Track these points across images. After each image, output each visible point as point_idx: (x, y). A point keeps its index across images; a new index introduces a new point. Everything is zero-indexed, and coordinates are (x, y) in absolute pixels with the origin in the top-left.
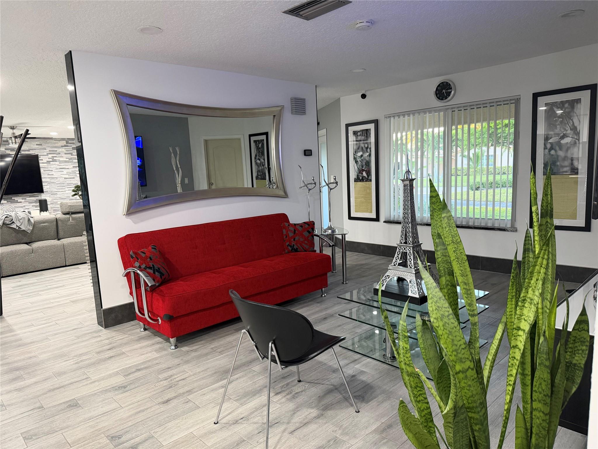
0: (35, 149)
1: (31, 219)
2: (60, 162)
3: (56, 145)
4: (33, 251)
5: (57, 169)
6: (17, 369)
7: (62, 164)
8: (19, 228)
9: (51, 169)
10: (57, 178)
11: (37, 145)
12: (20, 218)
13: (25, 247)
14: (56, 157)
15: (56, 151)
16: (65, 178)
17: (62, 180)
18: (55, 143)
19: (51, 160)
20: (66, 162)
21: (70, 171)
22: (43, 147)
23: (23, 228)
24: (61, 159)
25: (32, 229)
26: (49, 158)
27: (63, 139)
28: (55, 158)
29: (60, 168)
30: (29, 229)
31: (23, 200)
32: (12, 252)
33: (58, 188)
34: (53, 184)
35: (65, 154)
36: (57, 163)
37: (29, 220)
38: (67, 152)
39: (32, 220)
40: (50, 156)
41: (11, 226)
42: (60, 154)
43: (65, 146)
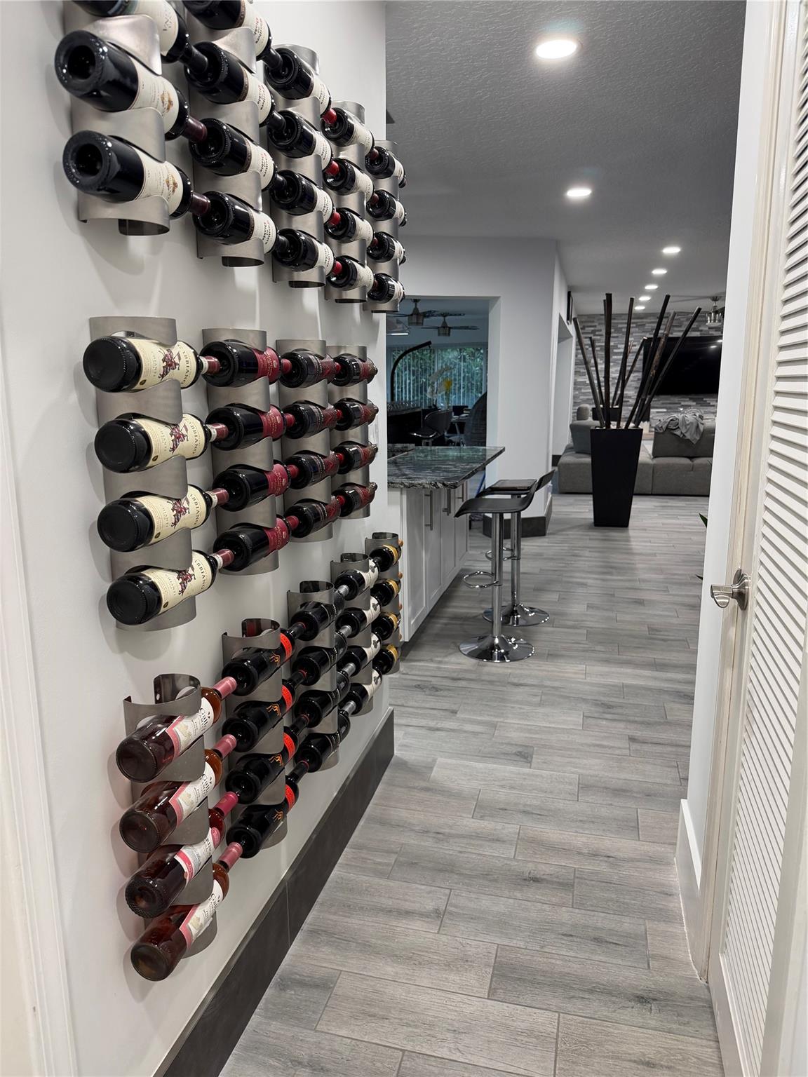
1: (700, 425)
4: (693, 468)
6: (612, 567)
8: (684, 435)
12: (687, 423)
13: (685, 461)
23: (688, 436)
25: (698, 438)
30: (695, 439)
32: (668, 466)
37: (698, 427)
39: (701, 428)
41: (675, 433)
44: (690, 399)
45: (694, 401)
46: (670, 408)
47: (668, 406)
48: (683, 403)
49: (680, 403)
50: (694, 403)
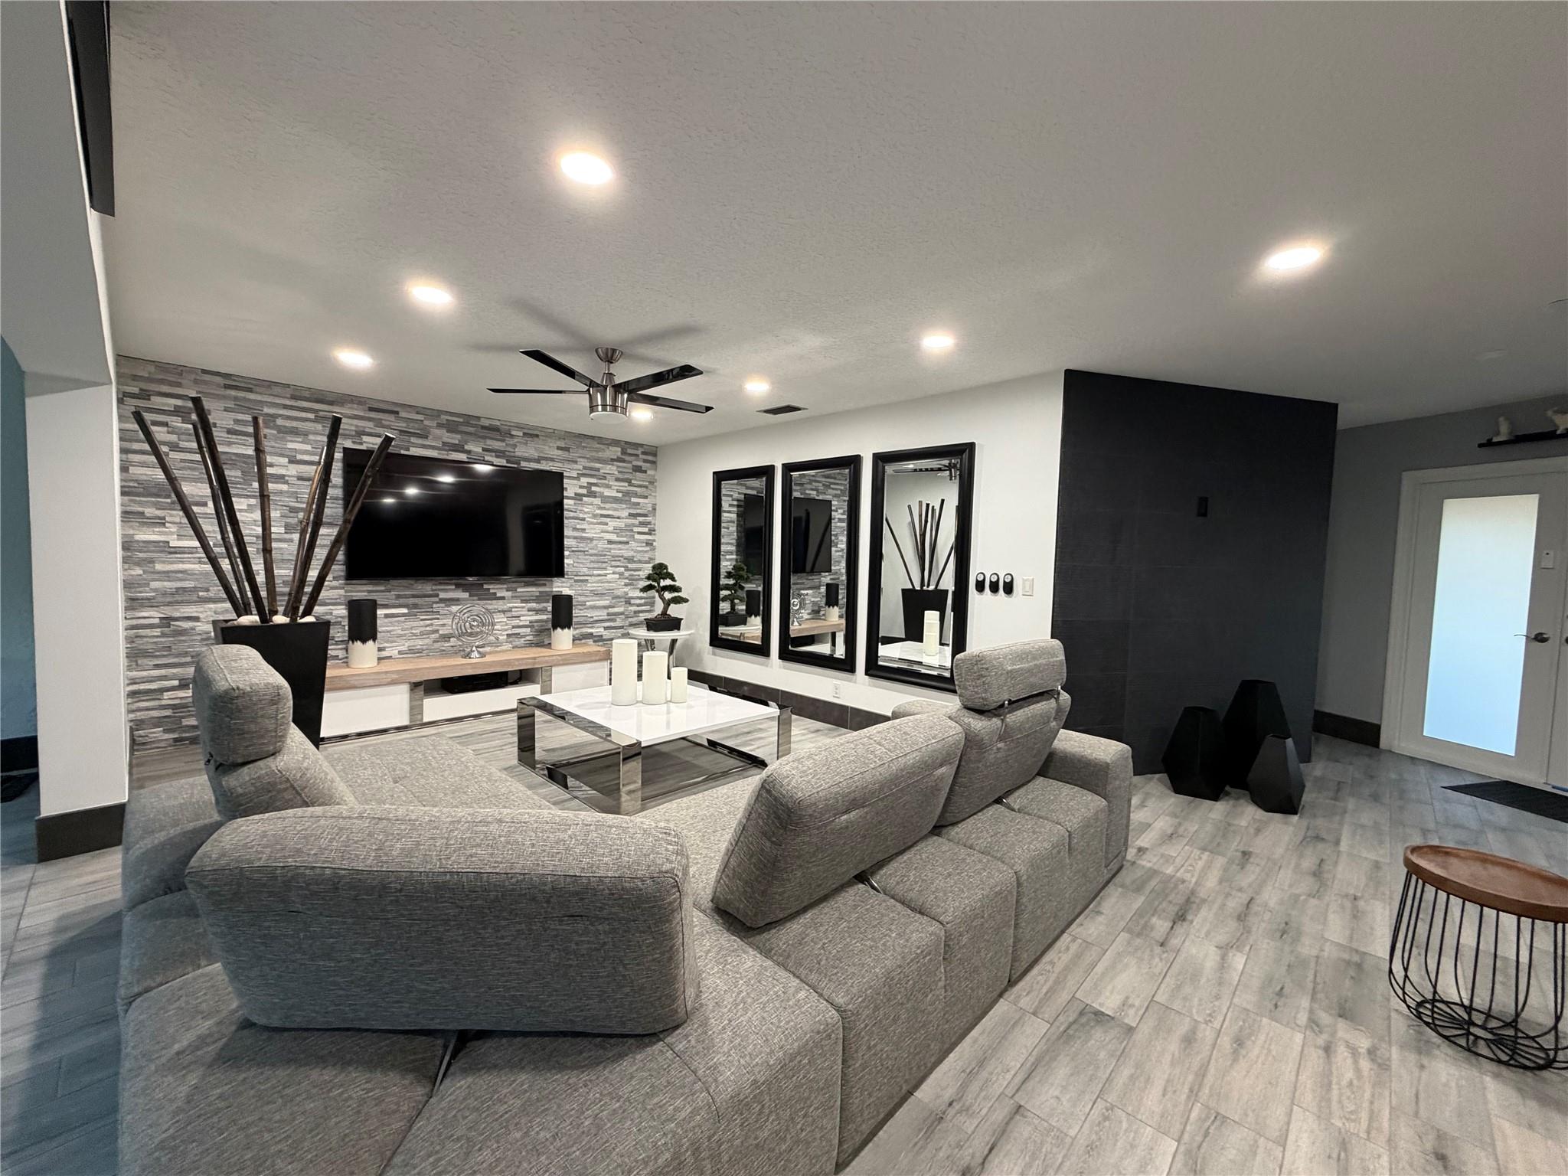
0: (552, 460)
2: (606, 499)
3: (600, 455)
5: (595, 516)
7: (608, 506)
9: (581, 515)
10: (591, 540)
11: (559, 448)
14: (595, 485)
15: (598, 470)
16: (610, 542)
17: (602, 545)
18: (598, 450)
19: (584, 491)
20: (615, 500)
21: (621, 524)
22: (573, 455)
24: (607, 493)
26: (581, 487)
27: (615, 443)
28: (594, 488)
29: (603, 516)
31: (509, 594)
33: (592, 565)
34: (581, 556)
35: (617, 480)
36: (597, 501)
38: (620, 476)
40: (584, 481)
42: (605, 478)
43: (619, 460)
44: (458, 586)
45: (465, 591)
46: (415, 606)
47: (411, 601)
48: (442, 595)
49: (437, 596)
50: (466, 595)
